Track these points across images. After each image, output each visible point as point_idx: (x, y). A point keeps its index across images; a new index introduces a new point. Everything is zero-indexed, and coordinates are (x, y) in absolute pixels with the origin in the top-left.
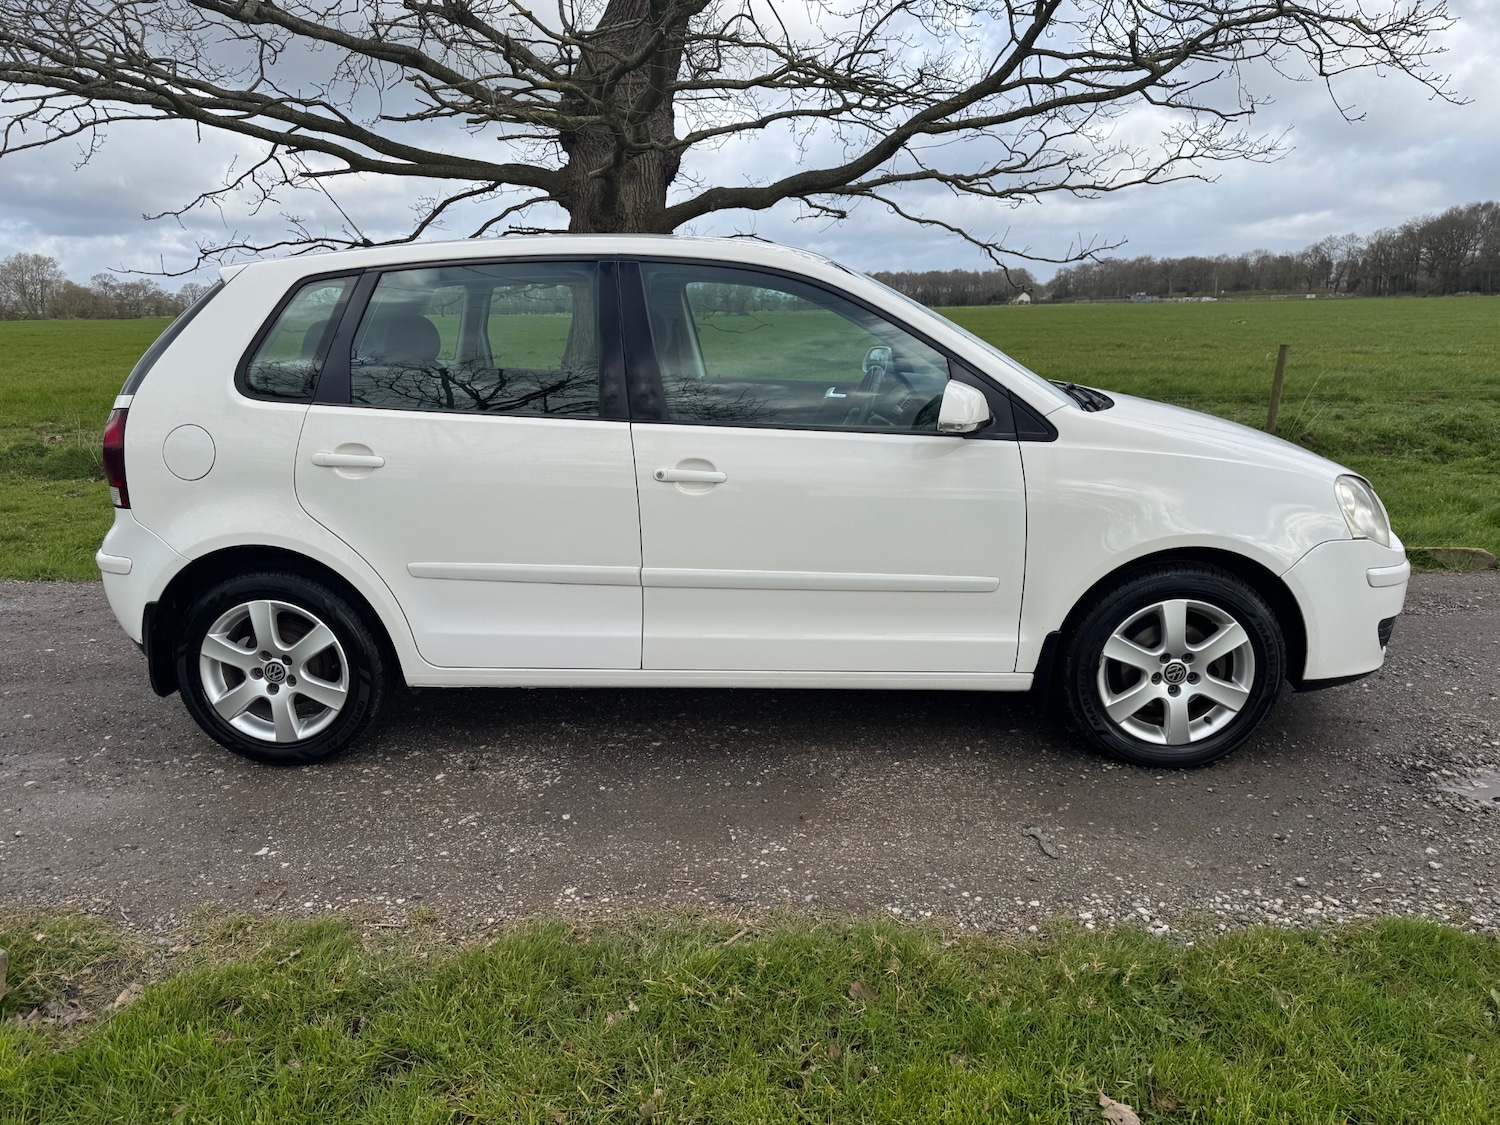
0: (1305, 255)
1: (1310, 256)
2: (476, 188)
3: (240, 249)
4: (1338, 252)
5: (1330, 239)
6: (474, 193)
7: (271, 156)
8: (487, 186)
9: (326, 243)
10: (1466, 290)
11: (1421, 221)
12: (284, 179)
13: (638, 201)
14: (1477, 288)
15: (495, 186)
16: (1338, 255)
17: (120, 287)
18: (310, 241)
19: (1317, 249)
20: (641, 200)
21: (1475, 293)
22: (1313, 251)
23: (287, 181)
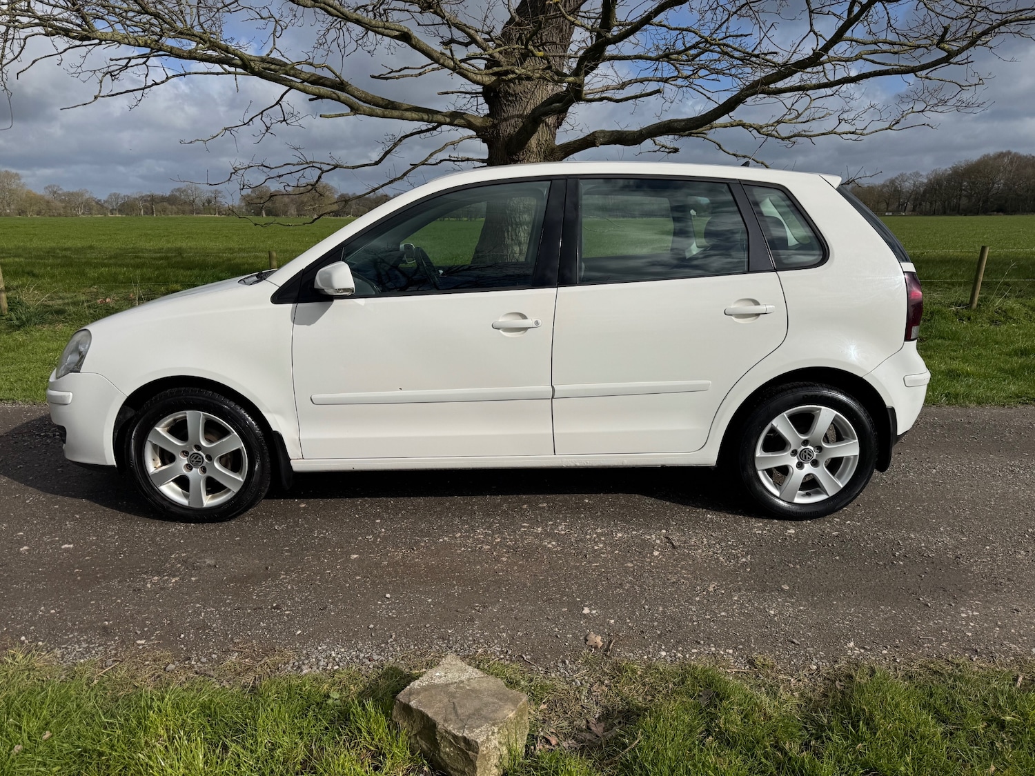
0: (884, 186)
1: (888, 186)
2: (424, 128)
3: (260, 167)
4: (907, 184)
5: (902, 175)
6: (422, 132)
7: (278, 103)
8: (430, 127)
9: (314, 165)
10: (994, 211)
11: (963, 164)
12: (282, 119)
13: (541, 139)
14: (1002, 210)
15: (437, 127)
16: (908, 186)
17: (64, 194)
18: (307, 163)
19: (892, 182)
20: (542, 138)
21: (1001, 213)
22: (890, 183)
23: (284, 120)
